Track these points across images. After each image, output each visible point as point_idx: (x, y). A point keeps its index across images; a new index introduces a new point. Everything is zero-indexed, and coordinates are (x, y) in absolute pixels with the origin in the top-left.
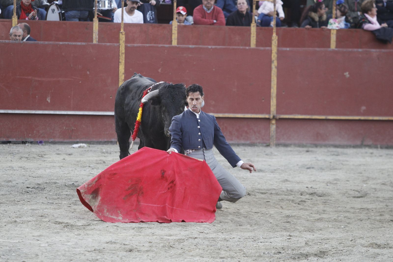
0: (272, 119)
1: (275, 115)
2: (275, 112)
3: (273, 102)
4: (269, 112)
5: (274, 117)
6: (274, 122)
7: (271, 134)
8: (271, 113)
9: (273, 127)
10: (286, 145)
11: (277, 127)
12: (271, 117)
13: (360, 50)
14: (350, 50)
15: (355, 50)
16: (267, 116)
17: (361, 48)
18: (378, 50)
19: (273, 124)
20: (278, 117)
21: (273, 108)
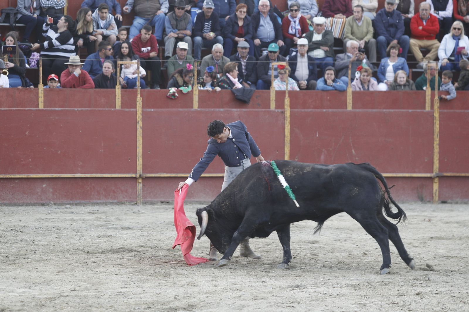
0: (138, 178)
1: (141, 174)
2: (141, 172)
3: (140, 162)
4: (135, 172)
5: (140, 175)
6: (140, 181)
7: (138, 193)
8: (138, 172)
9: (140, 186)
10: (152, 203)
11: (143, 185)
12: (138, 176)
13: (222, 110)
14: (212, 109)
15: (217, 110)
16: (134, 175)
17: (222, 108)
18: (239, 110)
19: (140, 183)
20: (144, 176)
21: (139, 168)
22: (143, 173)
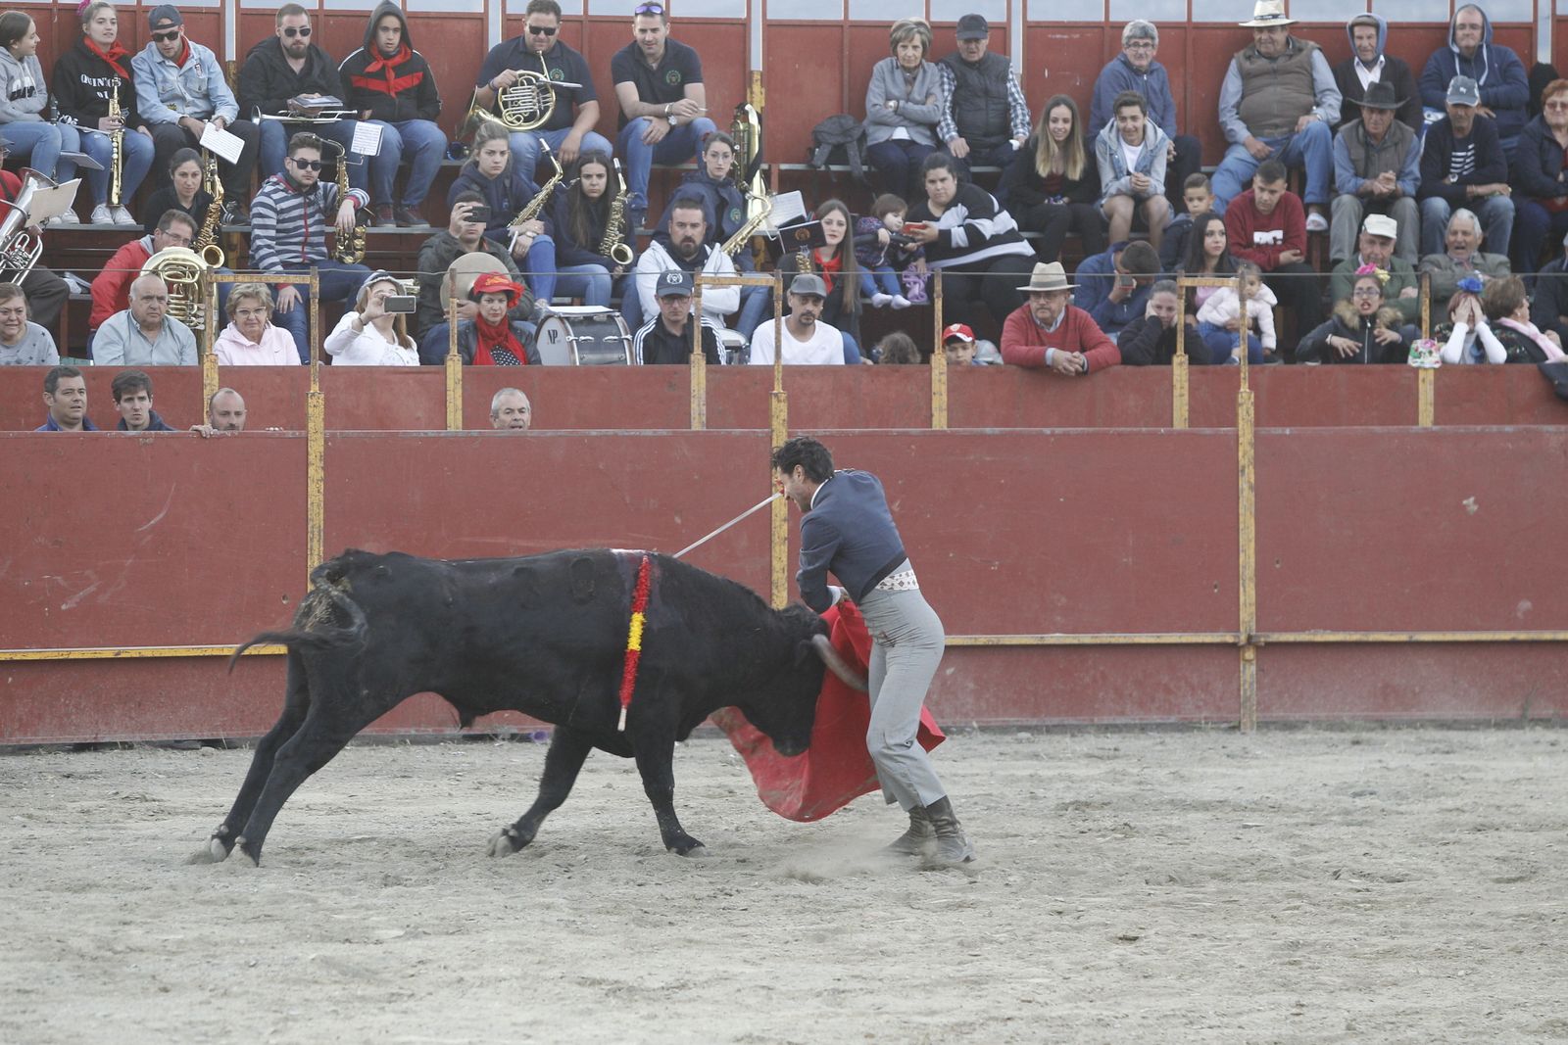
0: (1243, 646)
1: (1253, 633)
2: (1253, 625)
3: (1248, 594)
4: (1235, 628)
5: (1250, 637)
6: (1250, 654)
7: (1242, 692)
8: (1242, 629)
9: (1249, 672)
10: (1289, 726)
11: (1260, 669)
12: (1243, 639)
13: (1509, 429)
14: (1479, 428)
15: (1495, 428)
16: (1229, 638)
17: (1511, 422)
19: (1250, 661)
20: (1262, 639)
21: (1247, 613)
22: (1258, 630)
